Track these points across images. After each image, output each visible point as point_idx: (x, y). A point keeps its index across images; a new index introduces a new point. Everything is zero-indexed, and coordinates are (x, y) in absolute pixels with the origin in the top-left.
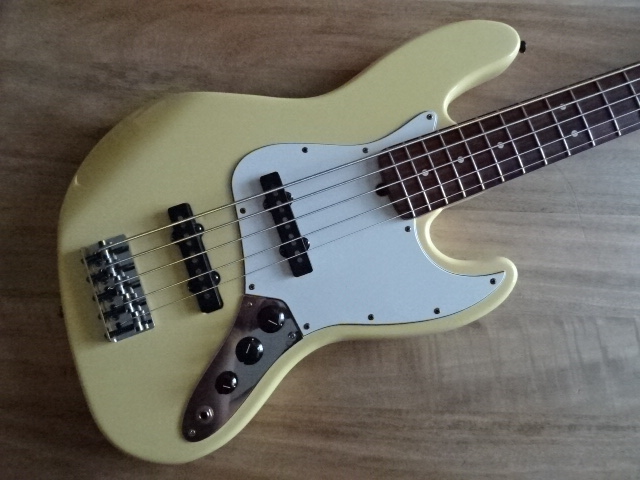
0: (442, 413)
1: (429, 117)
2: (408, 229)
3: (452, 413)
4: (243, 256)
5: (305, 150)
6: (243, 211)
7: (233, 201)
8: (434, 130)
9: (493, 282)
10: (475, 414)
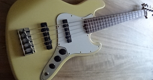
0: (86, 71)
1: (92, 15)
2: (88, 35)
3: (87, 71)
4: (58, 38)
5: (72, 16)
6: (58, 27)
7: (57, 25)
8: (93, 17)
9: (99, 47)
10: (91, 71)
